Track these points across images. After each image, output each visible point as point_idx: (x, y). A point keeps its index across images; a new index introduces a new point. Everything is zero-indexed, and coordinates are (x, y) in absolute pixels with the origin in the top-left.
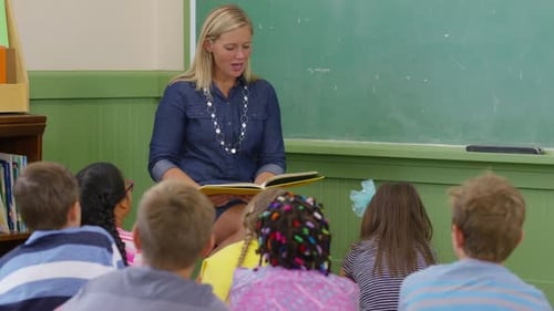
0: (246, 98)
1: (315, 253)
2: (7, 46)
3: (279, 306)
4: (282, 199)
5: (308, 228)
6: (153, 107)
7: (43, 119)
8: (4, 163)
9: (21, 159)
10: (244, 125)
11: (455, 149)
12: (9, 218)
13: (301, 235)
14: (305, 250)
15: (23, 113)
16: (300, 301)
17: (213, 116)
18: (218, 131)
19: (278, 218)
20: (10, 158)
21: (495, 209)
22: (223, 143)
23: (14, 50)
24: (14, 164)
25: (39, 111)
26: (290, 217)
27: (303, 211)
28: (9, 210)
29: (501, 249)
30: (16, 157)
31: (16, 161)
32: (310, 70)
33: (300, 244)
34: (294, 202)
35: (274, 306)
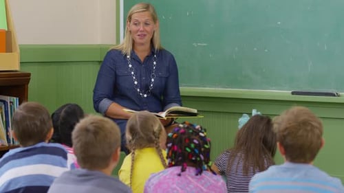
0: (155, 63)
1: (198, 159)
2: (6, 29)
3: (178, 189)
4: (181, 126)
5: (195, 143)
6: (97, 68)
7: (29, 75)
8: (5, 102)
9: (15, 100)
10: (153, 80)
11: (285, 93)
12: (8, 136)
13: (190, 148)
14: (193, 156)
15: (16, 71)
16: (191, 186)
17: (133, 73)
18: (136, 83)
19: (176, 137)
20: (8, 99)
21: (300, 133)
22: (138, 90)
23: (11, 32)
24: (10, 102)
25: (26, 70)
26: (184, 137)
27: (192, 133)
28: (7, 131)
29: (308, 156)
30: (12, 98)
31: (12, 101)
32: (194, 44)
33: (189, 153)
34: (187, 128)
35: (175, 189)
